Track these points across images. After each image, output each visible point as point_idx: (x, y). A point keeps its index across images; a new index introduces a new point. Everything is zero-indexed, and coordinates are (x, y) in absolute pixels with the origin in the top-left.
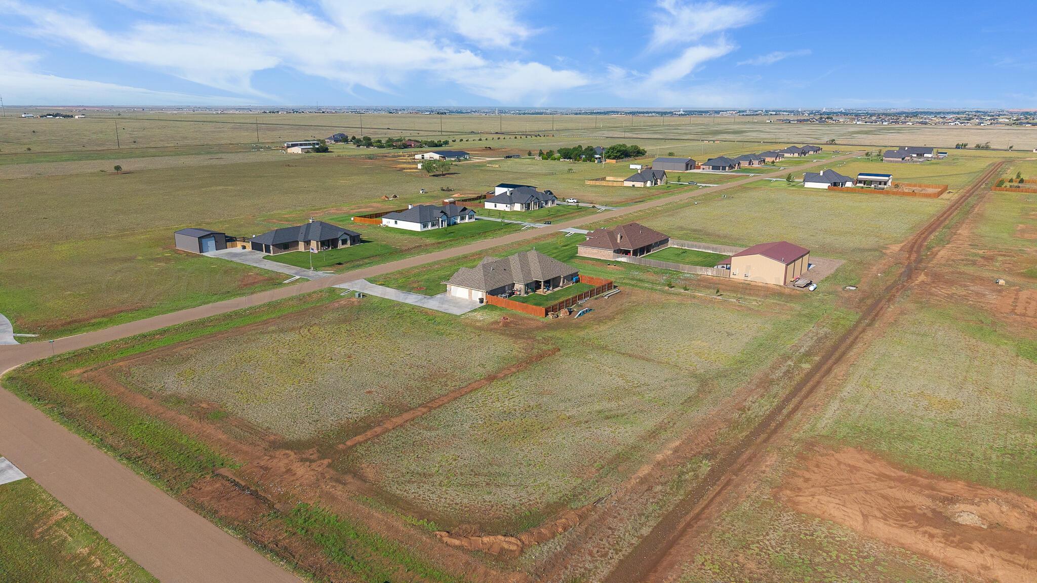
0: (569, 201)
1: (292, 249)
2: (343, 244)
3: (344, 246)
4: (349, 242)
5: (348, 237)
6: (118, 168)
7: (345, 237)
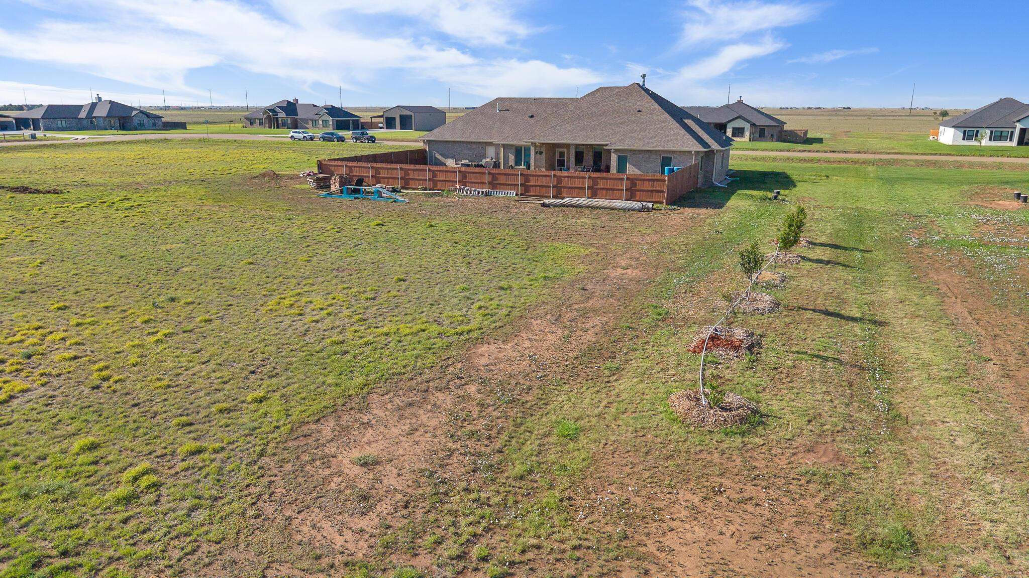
4: (747, 134)
5: (747, 126)
7: (739, 124)
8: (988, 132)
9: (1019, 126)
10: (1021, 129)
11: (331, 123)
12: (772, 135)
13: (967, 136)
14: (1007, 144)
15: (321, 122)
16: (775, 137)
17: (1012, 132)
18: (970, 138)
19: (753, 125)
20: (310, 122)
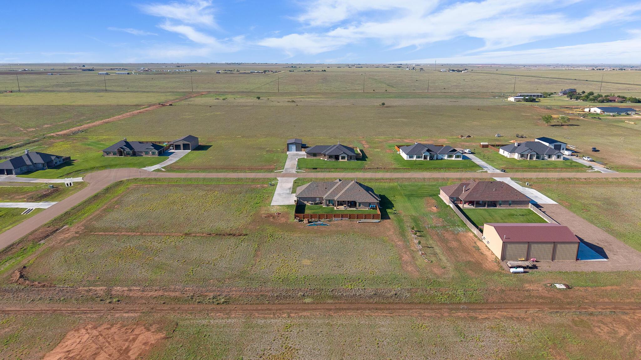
0: (585, 159)
1: (319, 157)
2: (342, 159)
3: (343, 160)
4: (346, 158)
5: (346, 156)
6: (383, 104)
7: (344, 155)
8: (416, 156)
9: (423, 155)
10: (424, 156)
11: (157, 153)
12: (354, 159)
13: (410, 157)
14: (421, 159)
15: (151, 153)
16: (355, 159)
17: (422, 156)
18: (411, 158)
19: (348, 155)
20: (144, 153)
